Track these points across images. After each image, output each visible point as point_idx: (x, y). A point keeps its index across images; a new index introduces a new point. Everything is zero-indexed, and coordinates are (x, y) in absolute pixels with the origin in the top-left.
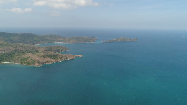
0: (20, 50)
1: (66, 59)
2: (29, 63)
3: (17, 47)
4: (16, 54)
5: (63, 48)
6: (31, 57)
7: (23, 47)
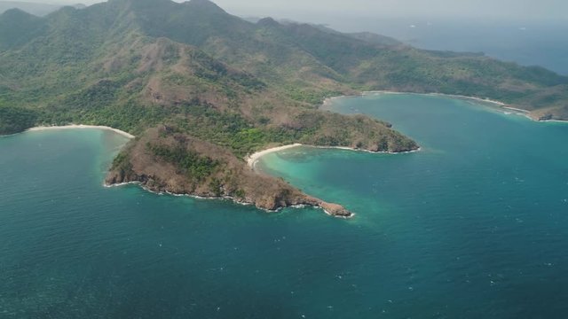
0: (209, 105)
3: (205, 91)
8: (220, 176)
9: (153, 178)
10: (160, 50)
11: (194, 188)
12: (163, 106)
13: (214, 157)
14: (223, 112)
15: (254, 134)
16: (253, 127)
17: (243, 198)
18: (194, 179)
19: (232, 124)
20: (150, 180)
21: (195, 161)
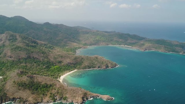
5: (103, 63)
8: (54, 91)
9: (20, 98)
10: (7, 37)
11: (42, 100)
12: (14, 61)
13: (49, 83)
14: (42, 61)
15: (57, 68)
16: (56, 65)
17: (67, 100)
18: (42, 95)
19: (47, 65)
20: (18, 99)
21: (40, 86)
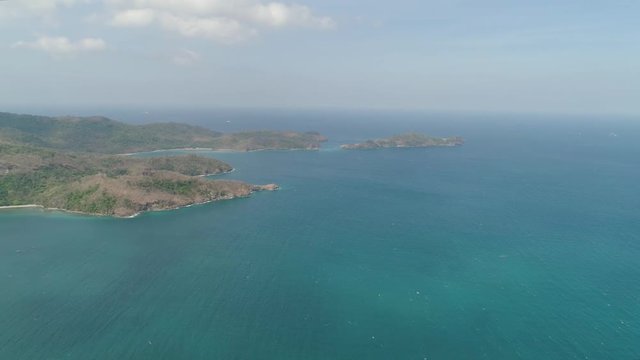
0: (66, 167)
1: (223, 195)
2: (93, 208)
3: (53, 155)
4: (52, 178)
5: (210, 164)
6: (101, 189)
7: (74, 157)
12: (24, 175)
21: (173, 185)
